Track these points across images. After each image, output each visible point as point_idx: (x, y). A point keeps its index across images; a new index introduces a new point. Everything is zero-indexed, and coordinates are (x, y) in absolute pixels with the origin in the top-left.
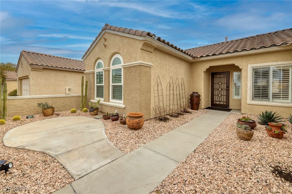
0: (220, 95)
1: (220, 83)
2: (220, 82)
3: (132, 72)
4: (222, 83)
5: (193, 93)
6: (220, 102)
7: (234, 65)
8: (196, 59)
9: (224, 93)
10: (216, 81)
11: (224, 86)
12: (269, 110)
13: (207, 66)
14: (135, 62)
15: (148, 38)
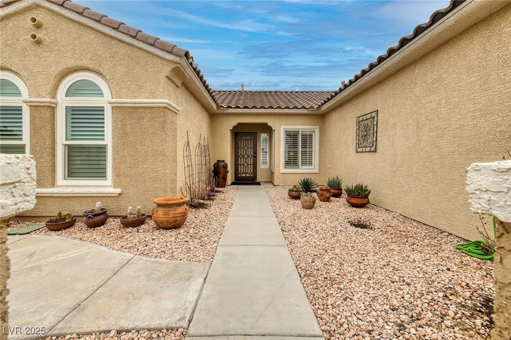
0: (246, 165)
1: (246, 148)
2: (246, 146)
3: (143, 118)
4: (248, 148)
5: (218, 161)
6: (246, 173)
7: (266, 124)
8: (222, 109)
9: (250, 161)
10: (241, 144)
11: (250, 152)
12: (306, 177)
13: (234, 122)
14: (153, 100)
15: (183, 61)
